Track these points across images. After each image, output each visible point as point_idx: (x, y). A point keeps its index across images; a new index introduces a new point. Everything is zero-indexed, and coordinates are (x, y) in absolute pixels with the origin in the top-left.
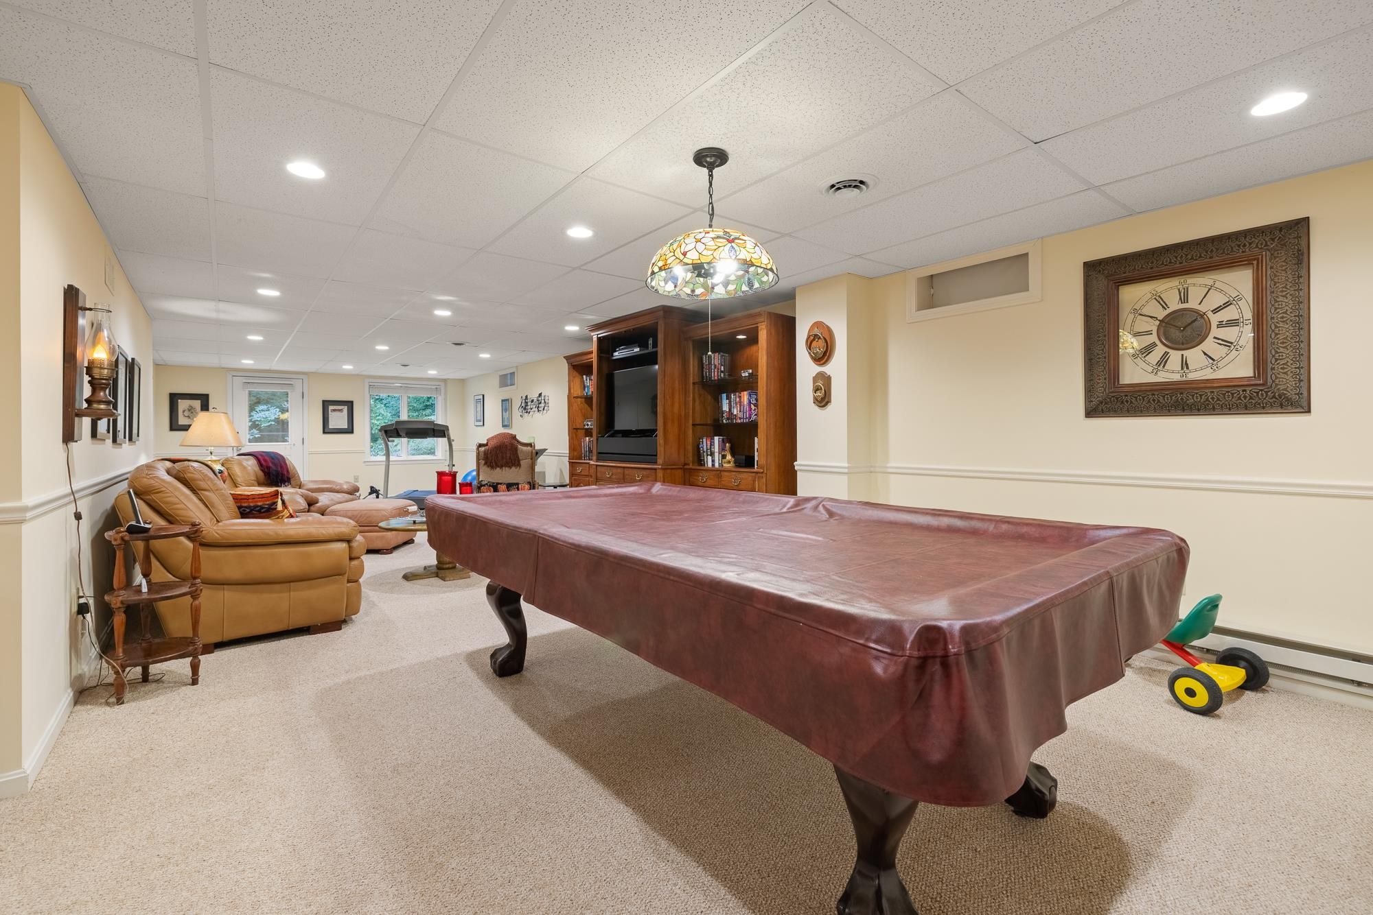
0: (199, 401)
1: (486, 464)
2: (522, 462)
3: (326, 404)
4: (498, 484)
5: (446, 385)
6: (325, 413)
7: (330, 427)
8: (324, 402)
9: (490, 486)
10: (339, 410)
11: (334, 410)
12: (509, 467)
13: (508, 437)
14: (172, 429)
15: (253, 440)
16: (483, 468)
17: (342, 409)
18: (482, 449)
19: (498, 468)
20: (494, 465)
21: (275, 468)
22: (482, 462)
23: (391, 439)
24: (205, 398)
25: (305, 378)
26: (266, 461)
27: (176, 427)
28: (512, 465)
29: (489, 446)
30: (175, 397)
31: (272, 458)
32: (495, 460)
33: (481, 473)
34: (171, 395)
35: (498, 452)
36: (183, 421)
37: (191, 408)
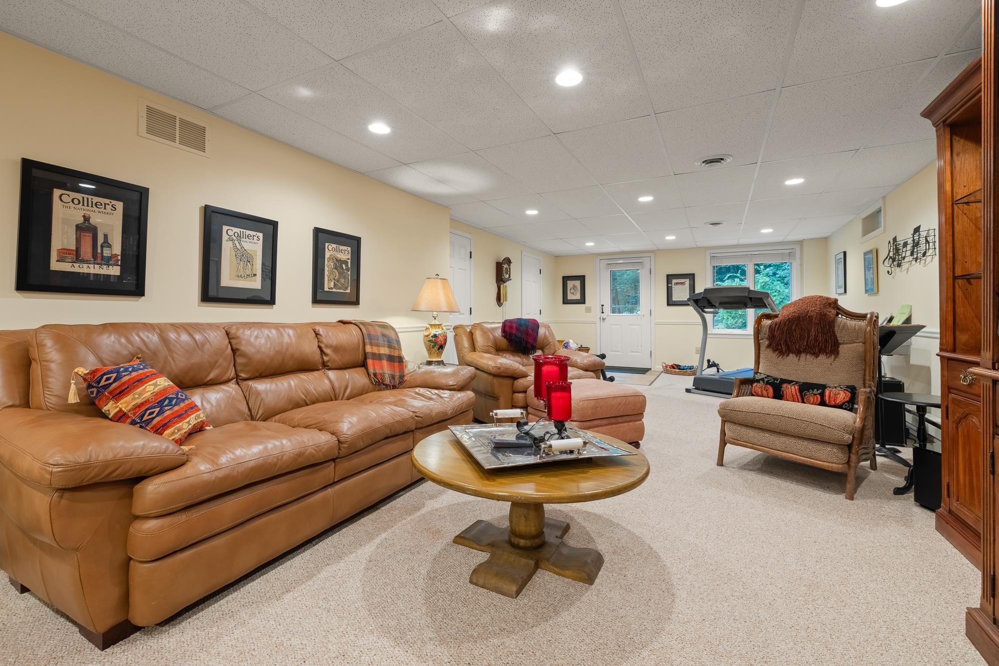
0: (579, 281)
1: (769, 346)
2: (843, 349)
3: (670, 278)
4: (784, 381)
5: (802, 246)
6: (669, 286)
7: (674, 299)
8: (668, 276)
9: (768, 383)
10: (682, 283)
11: (677, 284)
12: (813, 354)
13: (818, 302)
14: (564, 303)
15: (613, 311)
16: (766, 353)
17: (684, 282)
18: (767, 322)
19: (791, 355)
20: (784, 350)
21: (519, 334)
22: (765, 343)
23: (706, 310)
24: (582, 279)
25: (652, 255)
26: (511, 327)
27: (566, 301)
28: (820, 352)
29: (780, 318)
30: (566, 279)
31: (521, 325)
32: (786, 341)
33: (762, 360)
34: (564, 277)
35: (793, 328)
36: (570, 297)
37: (574, 287)
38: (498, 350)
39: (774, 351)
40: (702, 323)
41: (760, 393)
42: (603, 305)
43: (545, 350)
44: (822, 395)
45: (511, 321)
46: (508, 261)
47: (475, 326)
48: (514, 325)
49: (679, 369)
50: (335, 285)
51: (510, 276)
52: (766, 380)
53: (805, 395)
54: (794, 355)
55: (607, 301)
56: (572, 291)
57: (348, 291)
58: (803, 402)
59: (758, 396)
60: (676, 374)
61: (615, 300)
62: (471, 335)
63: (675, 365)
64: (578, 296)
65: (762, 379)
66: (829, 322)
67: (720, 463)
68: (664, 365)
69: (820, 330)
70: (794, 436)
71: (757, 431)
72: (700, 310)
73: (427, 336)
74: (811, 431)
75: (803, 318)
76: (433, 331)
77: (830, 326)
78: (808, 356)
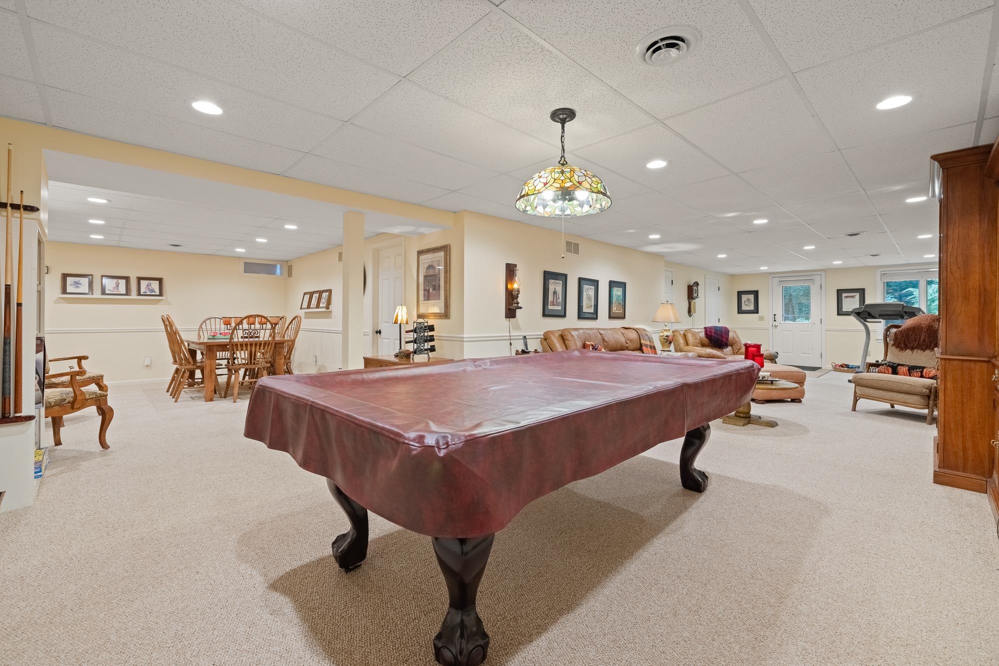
1: (893, 345)
3: (840, 292)
4: (899, 365)
6: (839, 299)
7: (844, 310)
8: (838, 290)
9: (889, 366)
10: (851, 296)
11: (847, 297)
12: (922, 349)
13: (929, 319)
14: (738, 313)
15: (786, 319)
16: (891, 349)
17: (854, 296)
18: (894, 330)
19: (908, 350)
20: (903, 347)
21: (716, 336)
22: (891, 343)
23: (868, 320)
24: (756, 293)
25: (823, 273)
26: (711, 332)
27: (740, 311)
28: (926, 349)
29: (902, 328)
30: (740, 294)
31: (717, 330)
32: (905, 342)
33: (889, 354)
34: (738, 292)
35: (910, 334)
36: (744, 308)
37: (748, 300)
38: (703, 345)
39: (897, 348)
40: (864, 330)
41: (883, 372)
42: (775, 315)
43: (734, 346)
44: (922, 372)
45: (710, 328)
46: (697, 284)
47: (687, 330)
48: (713, 331)
49: (848, 368)
50: (617, 308)
51: (698, 295)
52: (888, 364)
53: (911, 372)
54: (910, 350)
55: (779, 310)
56: (746, 303)
57: (621, 312)
58: (910, 376)
59: (882, 373)
60: (844, 371)
61: (787, 311)
62: (685, 335)
63: (845, 364)
64: (752, 308)
65: (886, 364)
66: (934, 331)
67: (854, 409)
68: (834, 365)
69: (927, 335)
70: (896, 392)
71: (875, 390)
72: (863, 320)
73: (662, 336)
74: (904, 388)
75: (917, 328)
76: (666, 333)
77: (935, 333)
78: (919, 351)
